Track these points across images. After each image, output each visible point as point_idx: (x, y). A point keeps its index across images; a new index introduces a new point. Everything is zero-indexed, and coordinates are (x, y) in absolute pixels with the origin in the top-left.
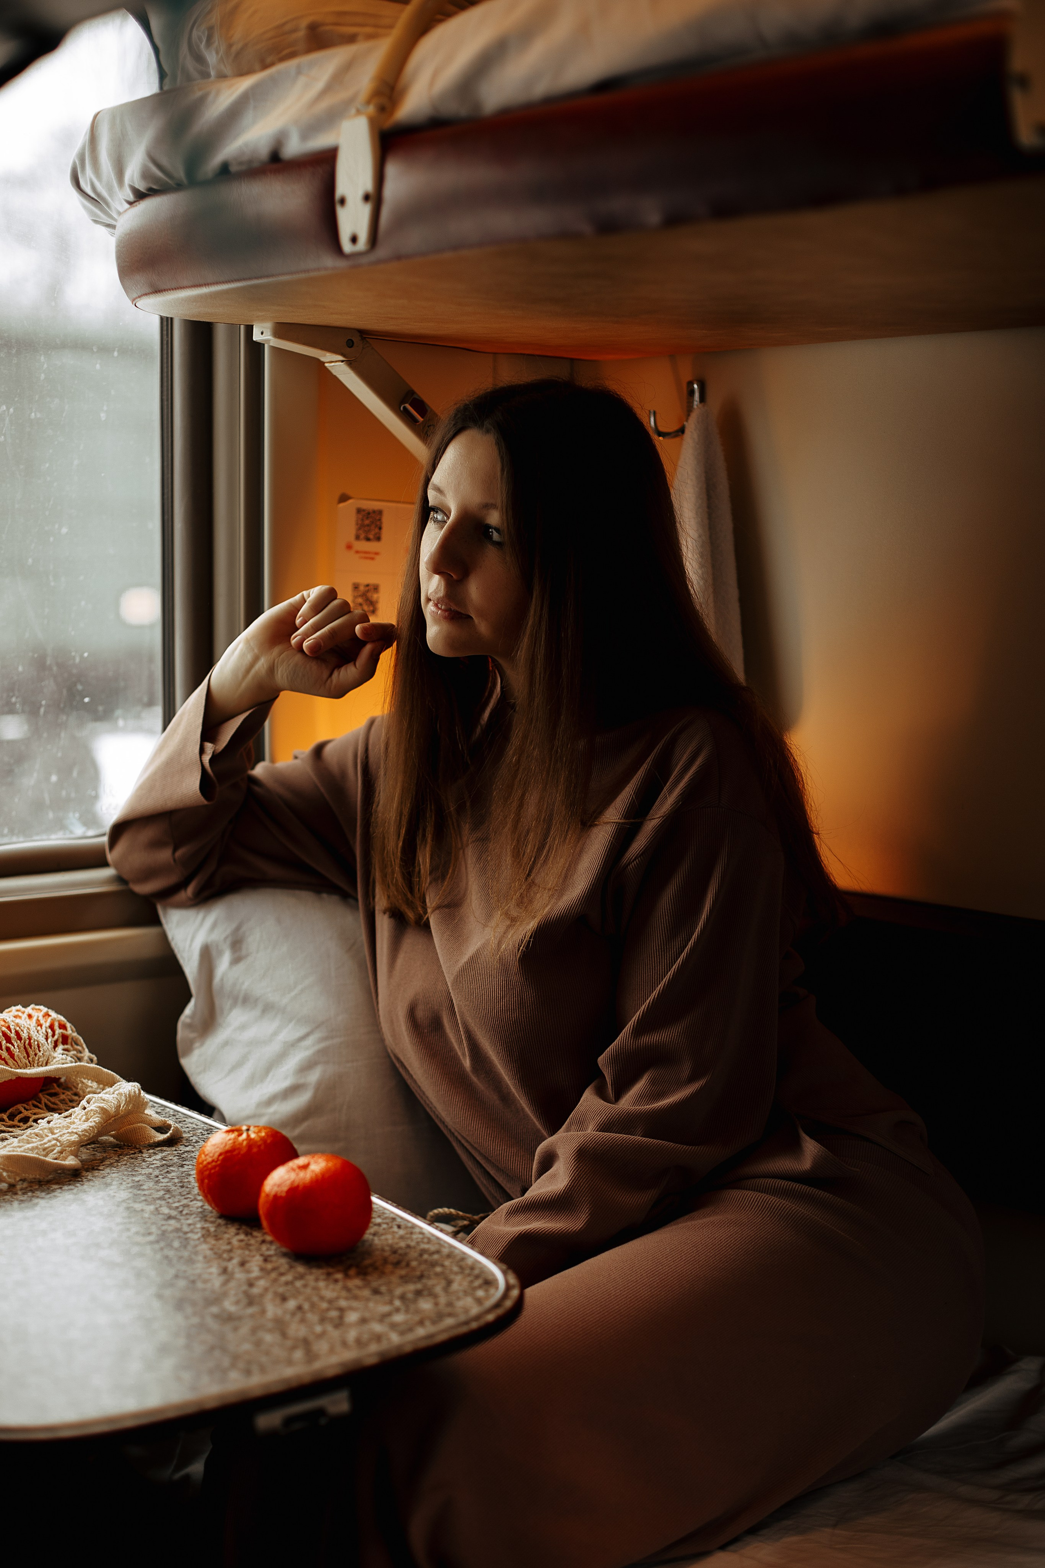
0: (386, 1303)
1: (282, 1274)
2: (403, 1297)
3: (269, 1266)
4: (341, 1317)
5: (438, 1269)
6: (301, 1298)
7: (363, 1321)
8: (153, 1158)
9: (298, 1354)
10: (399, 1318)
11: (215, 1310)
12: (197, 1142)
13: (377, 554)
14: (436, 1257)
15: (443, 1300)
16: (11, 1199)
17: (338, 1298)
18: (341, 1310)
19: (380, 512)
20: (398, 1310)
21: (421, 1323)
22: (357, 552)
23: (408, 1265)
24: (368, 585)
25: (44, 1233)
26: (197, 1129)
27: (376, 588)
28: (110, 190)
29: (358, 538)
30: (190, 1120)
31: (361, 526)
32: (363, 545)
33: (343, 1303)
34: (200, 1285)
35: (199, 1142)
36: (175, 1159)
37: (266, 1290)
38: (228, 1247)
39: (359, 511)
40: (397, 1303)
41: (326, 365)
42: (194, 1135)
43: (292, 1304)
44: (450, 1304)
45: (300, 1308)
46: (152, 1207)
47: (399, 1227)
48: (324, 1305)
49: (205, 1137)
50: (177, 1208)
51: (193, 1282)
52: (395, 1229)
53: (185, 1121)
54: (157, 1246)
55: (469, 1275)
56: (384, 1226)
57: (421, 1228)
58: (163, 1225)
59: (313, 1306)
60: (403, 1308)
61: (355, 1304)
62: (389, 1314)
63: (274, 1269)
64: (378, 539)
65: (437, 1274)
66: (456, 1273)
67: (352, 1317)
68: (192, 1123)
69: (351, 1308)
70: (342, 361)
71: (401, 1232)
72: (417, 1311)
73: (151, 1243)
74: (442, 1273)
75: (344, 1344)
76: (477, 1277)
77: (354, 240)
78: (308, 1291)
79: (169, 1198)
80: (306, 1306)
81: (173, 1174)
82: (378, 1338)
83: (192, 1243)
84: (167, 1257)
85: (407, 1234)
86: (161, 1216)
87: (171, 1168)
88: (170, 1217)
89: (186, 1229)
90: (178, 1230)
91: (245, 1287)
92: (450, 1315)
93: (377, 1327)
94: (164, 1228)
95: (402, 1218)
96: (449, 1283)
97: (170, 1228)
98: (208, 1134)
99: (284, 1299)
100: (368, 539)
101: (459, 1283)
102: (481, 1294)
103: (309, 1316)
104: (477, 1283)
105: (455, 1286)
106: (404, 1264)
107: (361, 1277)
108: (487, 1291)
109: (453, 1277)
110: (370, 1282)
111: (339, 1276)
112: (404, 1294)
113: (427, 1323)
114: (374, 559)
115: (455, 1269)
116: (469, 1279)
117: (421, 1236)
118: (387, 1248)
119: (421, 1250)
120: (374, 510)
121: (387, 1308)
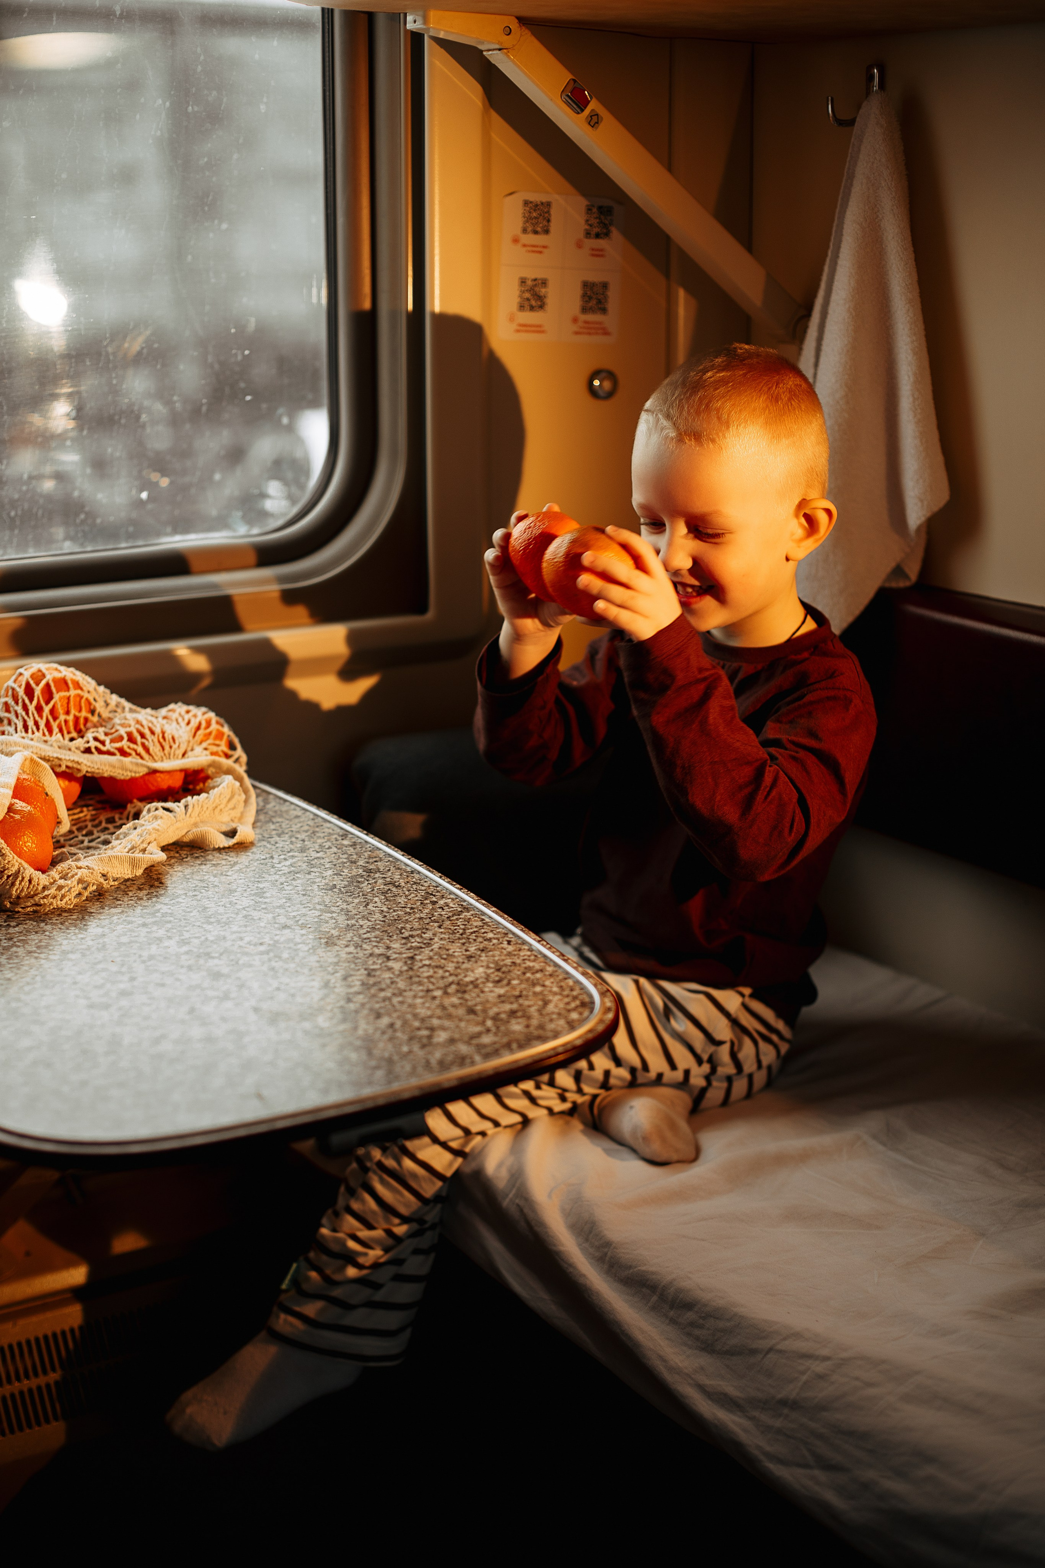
0: (478, 1024)
1: (382, 990)
2: (495, 1018)
3: (372, 981)
4: (430, 1037)
5: (538, 989)
6: (395, 1015)
7: (452, 1041)
8: (283, 864)
9: (380, 1074)
10: (486, 1039)
11: (307, 1025)
12: (329, 848)
13: (544, 247)
14: (538, 975)
15: (535, 1022)
16: (135, 905)
17: (430, 1017)
18: (432, 1029)
19: (549, 204)
20: (488, 1031)
22: (524, 246)
23: (509, 984)
24: (535, 280)
25: (160, 939)
26: (333, 834)
27: (544, 283)
29: (525, 231)
30: (328, 825)
31: (528, 219)
32: (530, 239)
33: (435, 1022)
34: (299, 999)
35: (331, 848)
36: (304, 866)
37: (363, 1005)
38: (335, 960)
39: (527, 204)
40: (489, 1023)
41: (485, 53)
42: (329, 840)
43: (385, 1021)
44: (541, 1027)
45: (392, 1025)
46: (270, 916)
47: (509, 942)
48: (417, 1024)
49: (338, 843)
50: (295, 917)
51: (293, 995)
52: (505, 945)
53: (322, 826)
54: (265, 957)
55: (568, 996)
56: (495, 941)
57: (531, 945)
58: (276, 935)
59: (405, 1023)
60: (494, 1029)
61: (447, 1023)
62: (479, 1035)
63: (375, 984)
64: (547, 232)
65: (535, 994)
66: (555, 994)
67: (441, 1037)
68: (329, 828)
69: (444, 1029)
70: (500, 49)
71: (510, 948)
72: (508, 1033)
73: (262, 953)
74: (541, 993)
75: (428, 1065)
76: (575, 998)
78: (404, 1008)
79: (289, 907)
80: (398, 1023)
81: (299, 881)
82: (462, 1060)
83: (301, 954)
84: (273, 969)
85: (515, 950)
86: (276, 926)
87: (298, 875)
88: (285, 927)
89: (298, 940)
90: (290, 940)
91: (342, 1003)
93: (463, 1049)
94: (276, 938)
95: (514, 934)
96: (546, 1003)
97: (282, 939)
98: (342, 839)
99: (378, 1016)
100: (536, 232)
101: (556, 1004)
102: (574, 1016)
103: (399, 1034)
104: (573, 1005)
105: (551, 1007)
106: (505, 982)
107: (460, 995)
108: (581, 1014)
109: (551, 998)
110: (466, 1000)
111: (438, 993)
112: (498, 1014)
113: (514, 1046)
114: (540, 252)
115: (555, 989)
116: (566, 1000)
117: (529, 953)
118: (492, 965)
119: (526, 968)
120: (542, 203)
121: (478, 1029)
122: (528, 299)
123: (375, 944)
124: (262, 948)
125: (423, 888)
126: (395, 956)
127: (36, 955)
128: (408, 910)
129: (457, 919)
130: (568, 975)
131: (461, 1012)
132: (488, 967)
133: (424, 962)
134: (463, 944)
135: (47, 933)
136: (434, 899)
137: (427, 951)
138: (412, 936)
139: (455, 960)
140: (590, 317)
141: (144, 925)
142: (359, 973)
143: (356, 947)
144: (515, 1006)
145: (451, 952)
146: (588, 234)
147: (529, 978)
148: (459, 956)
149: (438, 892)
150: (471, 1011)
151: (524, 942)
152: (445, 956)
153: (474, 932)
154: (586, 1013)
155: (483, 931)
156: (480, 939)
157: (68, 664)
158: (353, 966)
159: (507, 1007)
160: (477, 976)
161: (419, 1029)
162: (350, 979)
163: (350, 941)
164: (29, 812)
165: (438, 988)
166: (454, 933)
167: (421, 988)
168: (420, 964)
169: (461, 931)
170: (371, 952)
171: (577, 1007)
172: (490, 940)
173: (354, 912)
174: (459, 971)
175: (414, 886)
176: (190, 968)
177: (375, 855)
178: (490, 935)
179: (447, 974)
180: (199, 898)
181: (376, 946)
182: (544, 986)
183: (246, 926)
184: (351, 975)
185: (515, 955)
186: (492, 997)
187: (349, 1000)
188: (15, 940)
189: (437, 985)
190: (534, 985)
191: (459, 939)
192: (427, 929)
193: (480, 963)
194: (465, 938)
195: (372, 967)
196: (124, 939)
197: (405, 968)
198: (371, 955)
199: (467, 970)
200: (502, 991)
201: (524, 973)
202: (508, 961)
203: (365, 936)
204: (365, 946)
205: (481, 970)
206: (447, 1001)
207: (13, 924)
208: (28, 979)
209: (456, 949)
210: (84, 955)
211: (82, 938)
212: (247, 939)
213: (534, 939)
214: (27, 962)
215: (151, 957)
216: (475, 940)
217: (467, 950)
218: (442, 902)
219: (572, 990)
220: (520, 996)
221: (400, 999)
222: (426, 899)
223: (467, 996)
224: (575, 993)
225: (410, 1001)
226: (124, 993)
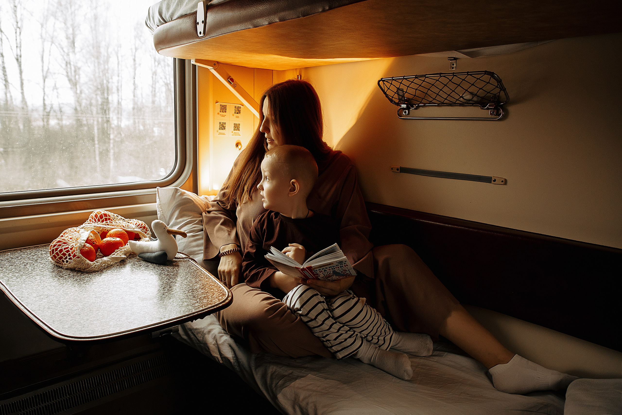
0: (195, 300)
2: (200, 299)
5: (212, 290)
6: (174, 298)
10: (196, 305)
13: (225, 115)
14: (213, 287)
15: (210, 299)
19: (226, 106)
20: (197, 302)
21: (202, 306)
22: (220, 115)
24: (223, 123)
25: (119, 279)
27: (225, 123)
28: (153, 25)
29: (220, 112)
31: (221, 109)
32: (222, 113)
38: (162, 284)
39: (221, 105)
40: (198, 300)
41: (210, 70)
44: (211, 301)
47: (207, 278)
48: (179, 301)
51: (149, 293)
55: (219, 292)
60: (199, 302)
64: (226, 112)
70: (213, 69)
72: (202, 303)
77: (200, 33)
83: (154, 282)
92: (210, 304)
93: (190, 307)
96: (213, 294)
97: (150, 278)
100: (223, 112)
101: (216, 294)
102: (220, 298)
103: (174, 304)
104: (220, 295)
105: (215, 295)
106: (204, 289)
107: (192, 293)
108: (222, 297)
109: (215, 293)
110: (194, 294)
111: (186, 292)
112: (201, 297)
113: (204, 306)
114: (224, 117)
115: (216, 290)
116: (219, 293)
117: (211, 281)
118: (202, 284)
119: (210, 285)
120: (224, 106)
121: (195, 302)
122: (221, 127)
123: (173, 279)
124: (145, 281)
125: (188, 264)
126: (178, 282)
127: (86, 283)
128: (183, 270)
129: (195, 272)
130: (220, 287)
131: (192, 297)
132: (201, 285)
133: (185, 284)
134: (195, 279)
135: (90, 278)
136: (190, 267)
137: (186, 281)
138: (183, 277)
139: (193, 283)
140: (236, 131)
141: (116, 275)
142: (168, 287)
143: (168, 280)
144: (206, 295)
145: (192, 281)
146: (235, 113)
147: (210, 288)
148: (194, 282)
149: (192, 265)
150: (194, 297)
151: (211, 278)
152: (190, 282)
153: (199, 275)
154: (224, 297)
155: (201, 275)
156: (200, 277)
157: (107, 211)
158: (166, 285)
159: (204, 295)
160: (197, 287)
161: (180, 302)
162: (165, 289)
163: (167, 278)
164: (90, 247)
165: (187, 291)
166: (194, 276)
167: (182, 291)
168: (184, 284)
169: (195, 275)
170: (172, 281)
171: (221, 295)
172: (202, 277)
173: (170, 271)
174: (193, 286)
175: (186, 264)
176: (125, 286)
177: (178, 256)
178: (203, 276)
179: (190, 287)
180: (132, 267)
181: (173, 280)
182: (214, 290)
183: (142, 275)
184: (166, 288)
185: (208, 282)
186: (200, 293)
187: (164, 294)
188: (81, 279)
189: (187, 290)
190: (211, 289)
191: (195, 277)
192: (187, 275)
193: (199, 284)
194: (196, 277)
195: (171, 285)
196: (110, 279)
197: (180, 285)
198: (172, 282)
199: (195, 286)
200: (203, 291)
201: (209, 286)
202: (206, 283)
203: (171, 277)
204: (171, 280)
205: (199, 285)
206: (188, 294)
207: (82, 275)
208: (81, 290)
209: (193, 280)
210: (98, 283)
211: (99, 279)
212: (141, 278)
213: (213, 277)
214: (83, 285)
215: (116, 283)
216: (198, 278)
217: (196, 280)
218: (192, 268)
219: (221, 291)
220: (207, 293)
221: (177, 294)
222: (188, 267)
223: (194, 293)
224: (221, 292)
225: (179, 294)
226: (106, 294)
